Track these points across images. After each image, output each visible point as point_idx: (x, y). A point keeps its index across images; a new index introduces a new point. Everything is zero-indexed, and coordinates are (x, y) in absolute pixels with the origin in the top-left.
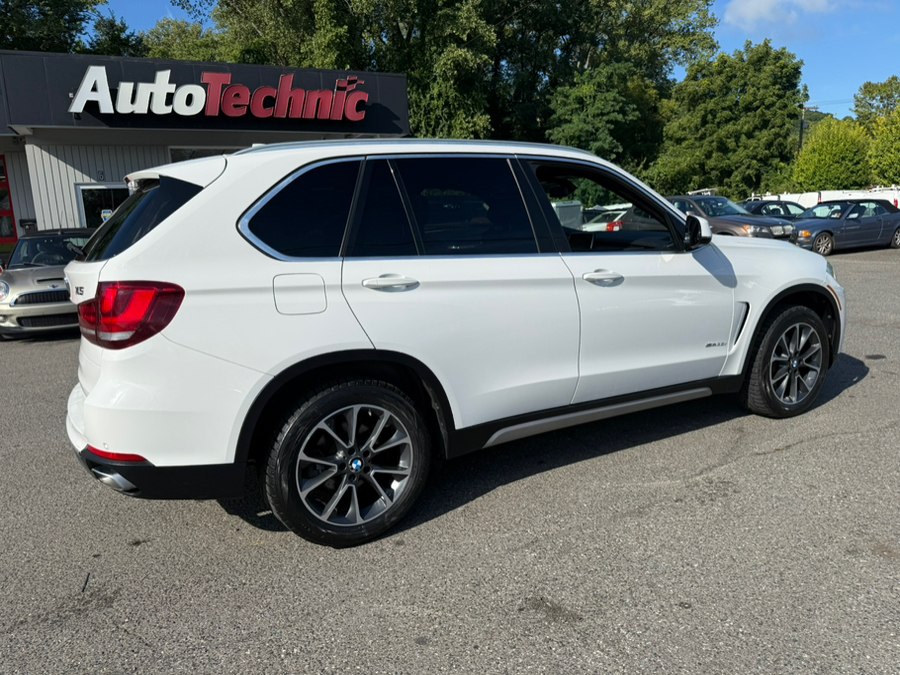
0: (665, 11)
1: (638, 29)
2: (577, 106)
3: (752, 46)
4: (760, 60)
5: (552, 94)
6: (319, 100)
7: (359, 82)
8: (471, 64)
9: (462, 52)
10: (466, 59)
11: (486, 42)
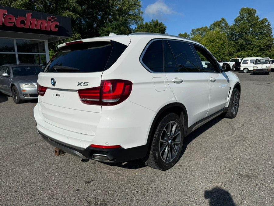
0: (129, 8)
1: (122, 12)
2: (107, 34)
3: (154, 21)
4: (156, 25)
5: (99, 29)
6: (41, 23)
7: (55, 18)
8: (74, 17)
9: (71, 13)
10: (72, 16)
11: (78, 11)
